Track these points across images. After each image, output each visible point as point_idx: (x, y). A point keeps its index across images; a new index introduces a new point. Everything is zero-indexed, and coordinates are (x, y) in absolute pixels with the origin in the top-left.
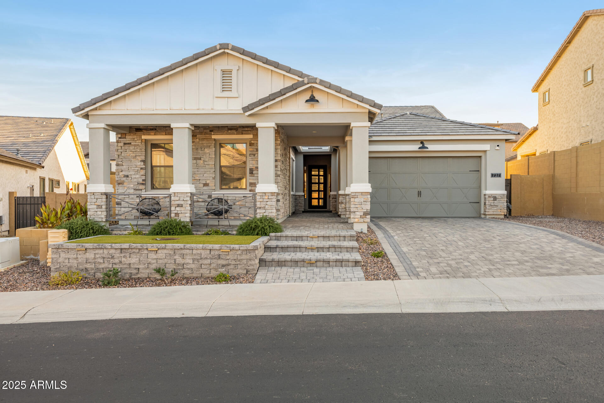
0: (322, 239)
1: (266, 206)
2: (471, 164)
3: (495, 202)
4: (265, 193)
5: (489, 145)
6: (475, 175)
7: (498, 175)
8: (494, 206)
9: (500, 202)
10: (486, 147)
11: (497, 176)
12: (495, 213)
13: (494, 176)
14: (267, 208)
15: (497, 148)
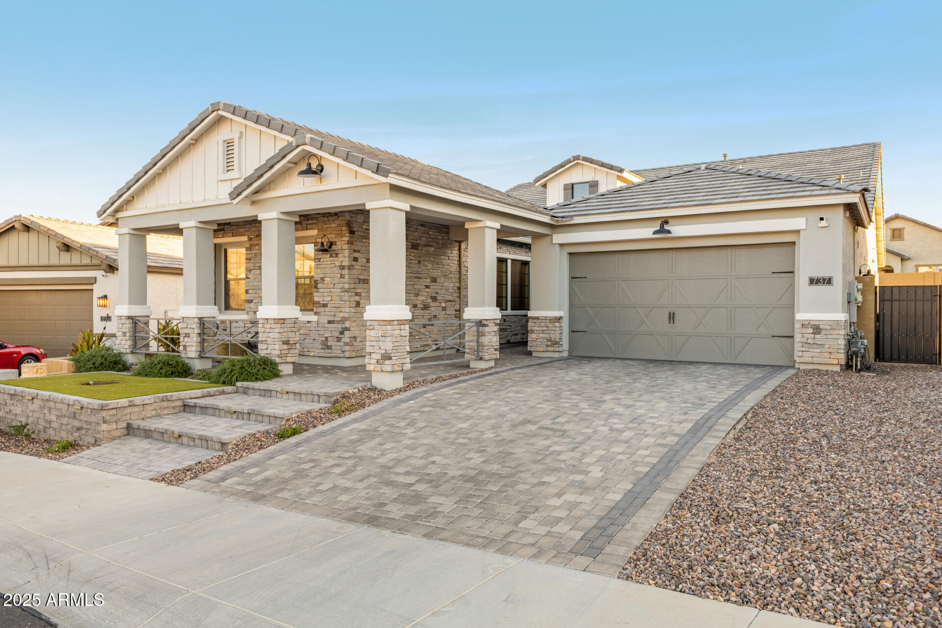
0: (291, 396)
1: (269, 339)
2: (774, 260)
3: (817, 336)
4: (267, 319)
5: (804, 219)
6: (784, 279)
7: (824, 280)
8: (815, 346)
9: (828, 336)
10: (797, 222)
11: (824, 283)
12: (815, 360)
13: (816, 283)
14: (270, 343)
15: (823, 224)
